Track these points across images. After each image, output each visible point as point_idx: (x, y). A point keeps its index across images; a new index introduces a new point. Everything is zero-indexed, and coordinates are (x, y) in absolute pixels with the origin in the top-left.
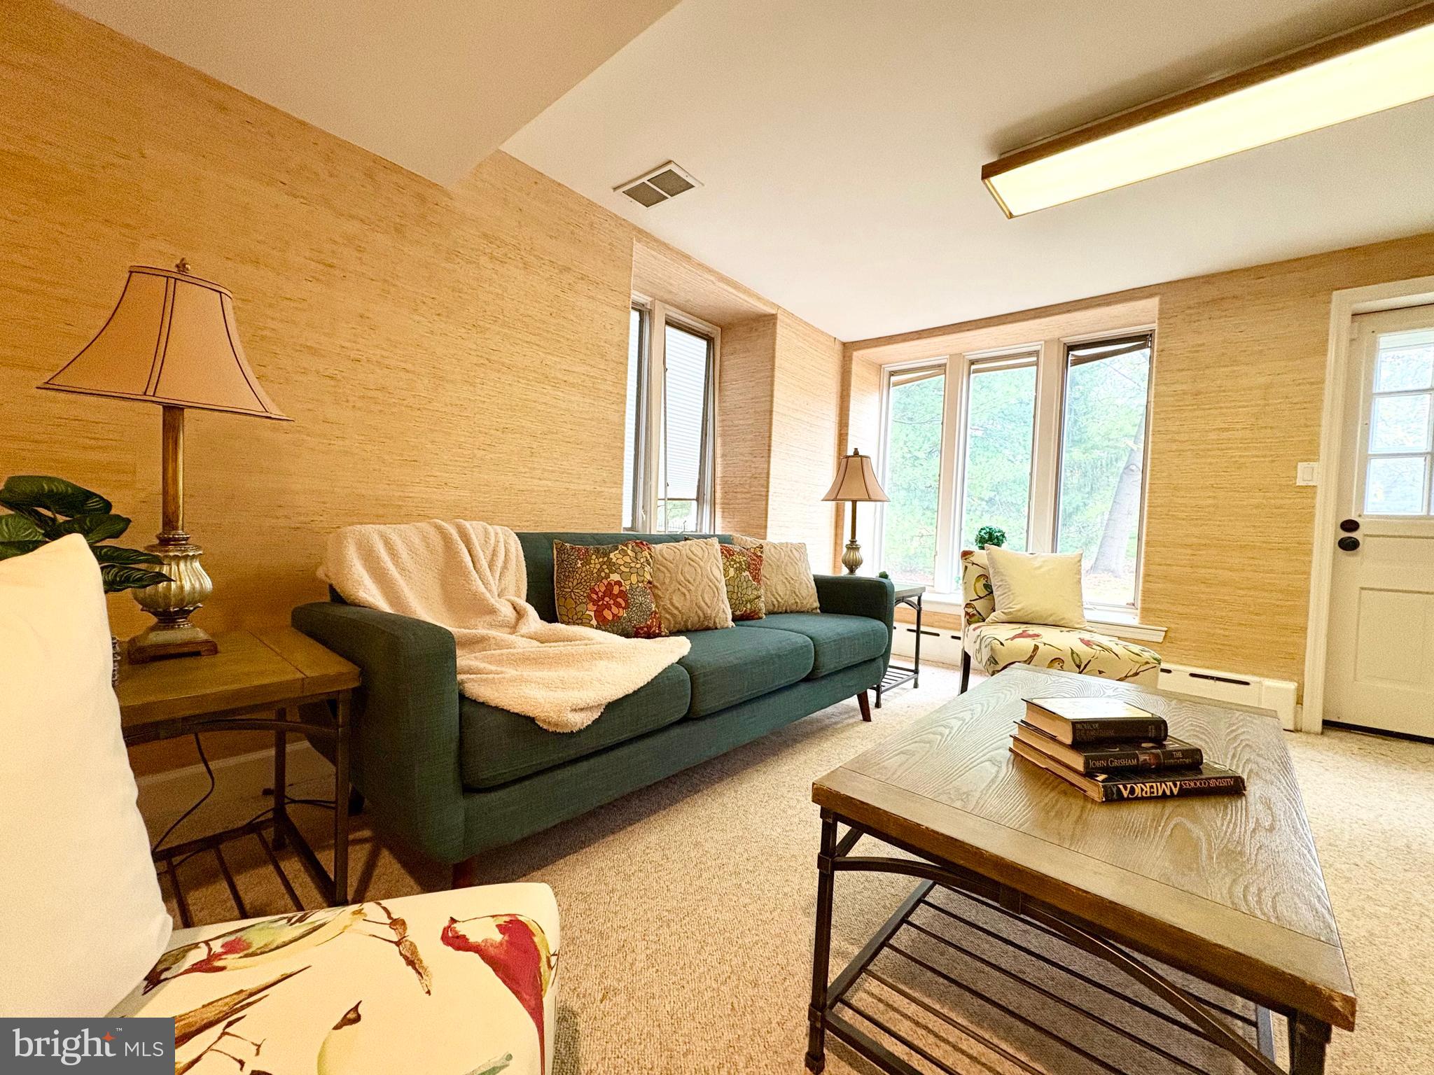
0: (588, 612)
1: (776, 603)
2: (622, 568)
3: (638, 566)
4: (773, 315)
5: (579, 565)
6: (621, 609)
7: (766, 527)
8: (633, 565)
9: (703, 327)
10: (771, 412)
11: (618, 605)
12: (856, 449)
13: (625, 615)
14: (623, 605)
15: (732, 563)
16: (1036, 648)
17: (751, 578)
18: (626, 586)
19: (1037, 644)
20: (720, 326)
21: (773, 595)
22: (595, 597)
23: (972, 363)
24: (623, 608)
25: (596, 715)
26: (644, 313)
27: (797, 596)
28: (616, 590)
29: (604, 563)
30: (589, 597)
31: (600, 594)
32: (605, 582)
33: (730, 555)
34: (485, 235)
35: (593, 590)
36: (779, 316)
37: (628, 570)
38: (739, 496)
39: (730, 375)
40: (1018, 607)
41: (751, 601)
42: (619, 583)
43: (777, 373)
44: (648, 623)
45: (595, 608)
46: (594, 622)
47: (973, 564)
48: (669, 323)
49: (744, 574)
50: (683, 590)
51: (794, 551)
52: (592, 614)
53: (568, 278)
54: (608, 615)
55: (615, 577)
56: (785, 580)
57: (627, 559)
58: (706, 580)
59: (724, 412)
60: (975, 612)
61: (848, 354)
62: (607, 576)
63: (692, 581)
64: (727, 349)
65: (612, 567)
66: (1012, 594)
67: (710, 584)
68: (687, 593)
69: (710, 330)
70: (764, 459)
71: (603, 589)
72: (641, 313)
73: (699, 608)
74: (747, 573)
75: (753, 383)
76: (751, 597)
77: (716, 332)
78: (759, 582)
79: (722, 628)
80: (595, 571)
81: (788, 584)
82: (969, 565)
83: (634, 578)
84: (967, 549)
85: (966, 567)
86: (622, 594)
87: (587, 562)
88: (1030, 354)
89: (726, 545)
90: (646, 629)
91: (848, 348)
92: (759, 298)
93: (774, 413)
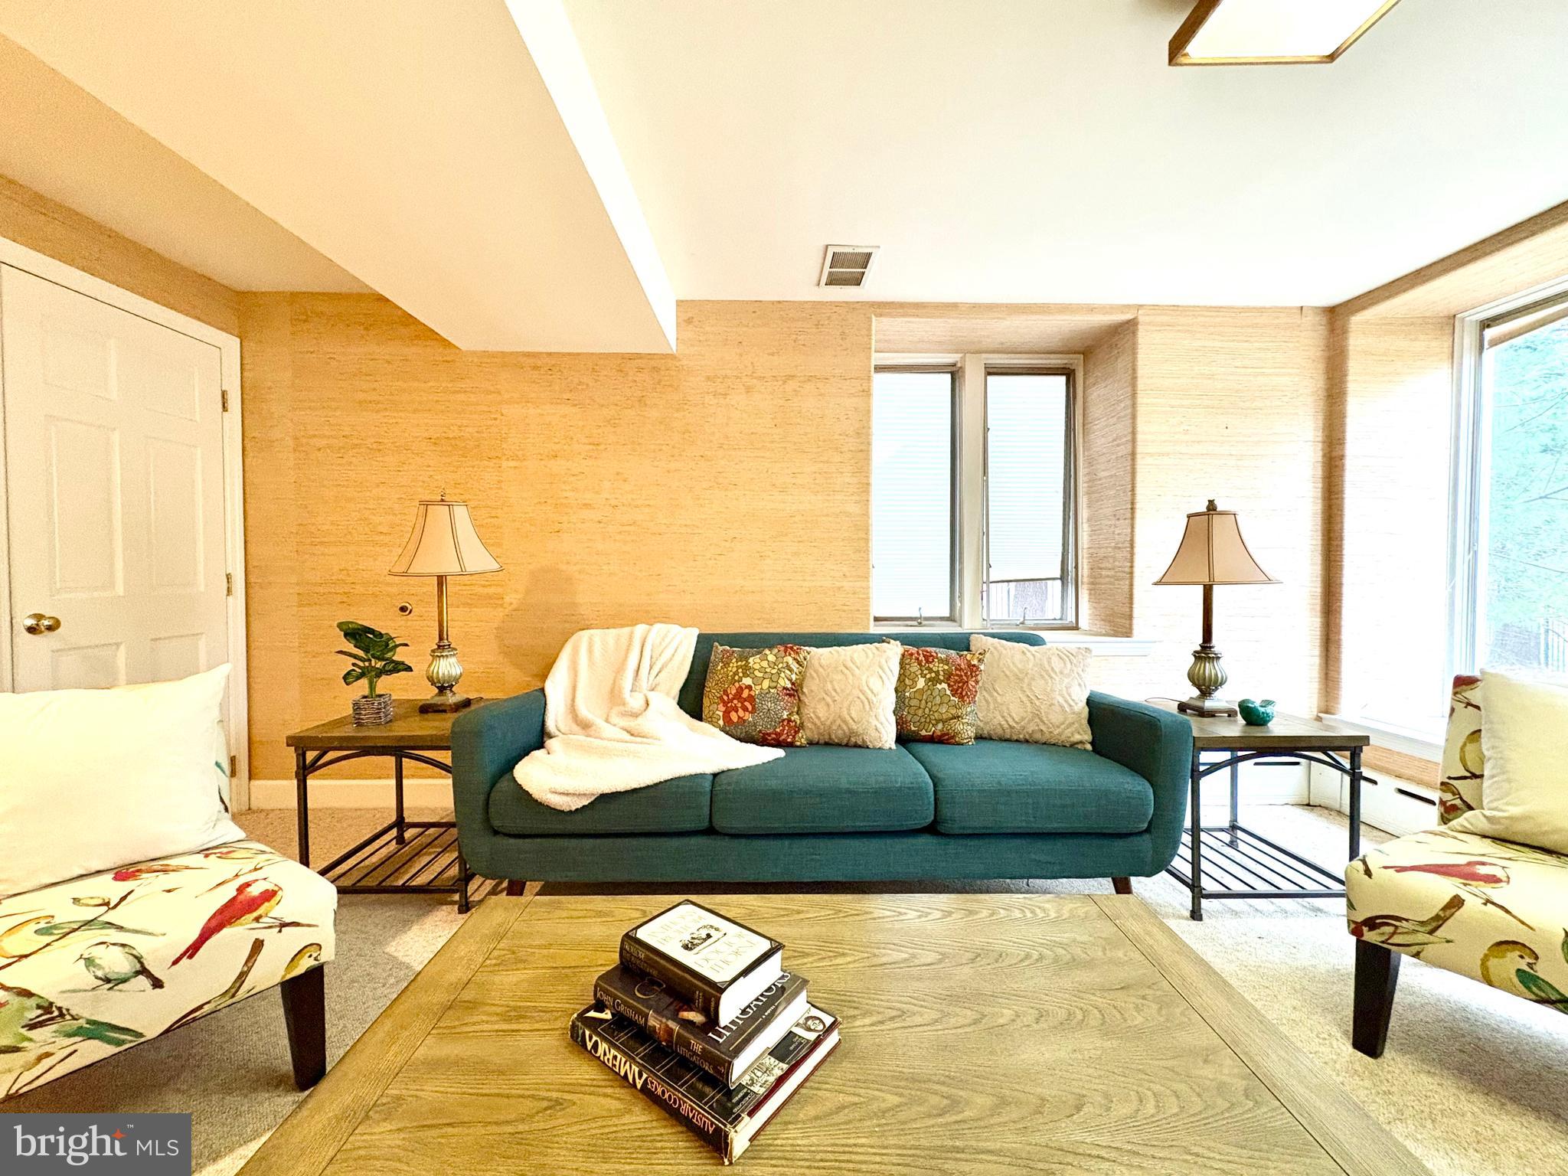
0: (718, 712)
1: (1006, 726)
2: (756, 673)
3: (774, 671)
5: (719, 668)
6: (747, 713)
8: (768, 670)
9: (1059, 361)
10: (1133, 454)
11: (745, 709)
12: (1211, 502)
13: (751, 719)
14: (750, 709)
15: (925, 672)
17: (948, 692)
18: (756, 690)
20: (1079, 353)
21: (1003, 717)
22: (725, 698)
24: (750, 712)
25: (586, 803)
26: (955, 373)
27: (1043, 721)
28: (745, 694)
29: (741, 666)
30: (721, 698)
31: (731, 696)
32: (737, 685)
33: (927, 662)
35: (725, 692)
36: (1141, 319)
37: (761, 675)
38: (1104, 573)
39: (1096, 410)
41: (944, 722)
42: (749, 687)
43: (1141, 399)
44: (778, 730)
45: (724, 709)
46: (721, 722)
47: (1469, 704)
48: (992, 371)
49: (938, 686)
50: (828, 699)
52: (721, 714)
53: (792, 385)
54: (734, 716)
55: (747, 681)
56: (1024, 699)
57: (765, 664)
58: (856, 692)
59: (1090, 463)
60: (1458, 802)
61: (1339, 323)
62: (740, 680)
63: (838, 690)
64: (1091, 380)
65: (747, 670)
67: (862, 697)
68: (831, 703)
69: (1066, 361)
70: (1127, 521)
71: (734, 691)
72: (953, 374)
73: (845, 722)
74: (945, 686)
75: (1115, 419)
76: (944, 716)
77: (1077, 362)
78: (961, 697)
79: (874, 748)
80: (731, 673)
81: (1029, 704)
82: (1460, 706)
83: (766, 684)
84: (1466, 673)
85: (1453, 710)
86: (751, 699)
87: (726, 665)
89: (928, 649)
90: (774, 736)
91: (1336, 317)
92: (1091, 309)
93: (1138, 456)
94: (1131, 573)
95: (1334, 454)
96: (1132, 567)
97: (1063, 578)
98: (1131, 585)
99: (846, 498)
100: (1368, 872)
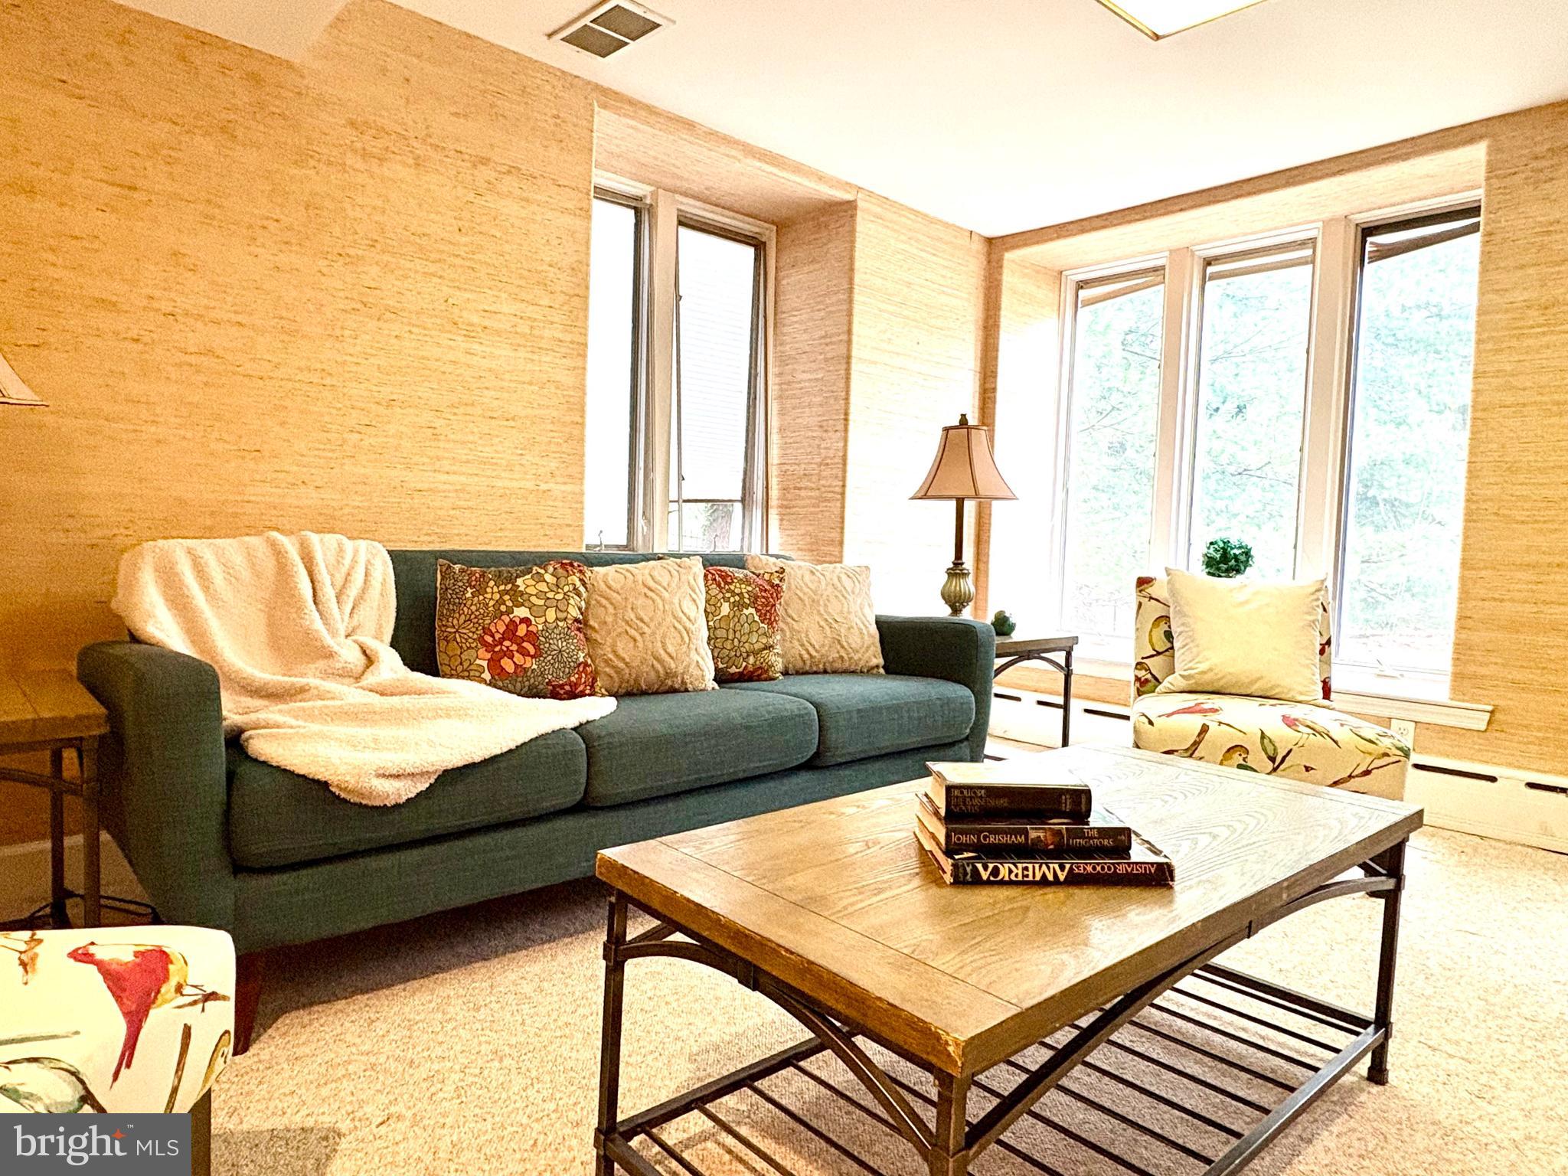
0: (478, 662)
1: (806, 656)
2: (533, 599)
3: (560, 596)
4: (849, 202)
5: (469, 595)
6: (528, 659)
7: (841, 543)
8: (550, 595)
9: (748, 227)
10: (849, 357)
11: (524, 653)
12: (963, 416)
13: (535, 667)
14: (532, 651)
15: (728, 595)
16: (1205, 729)
17: (757, 618)
18: (538, 625)
19: (1208, 723)
20: (773, 223)
21: (802, 645)
22: (489, 639)
23: (1208, 262)
24: (533, 657)
25: (423, 786)
26: (641, 211)
27: (843, 647)
28: (522, 630)
29: (507, 592)
30: (481, 640)
31: (498, 636)
32: (506, 619)
33: (726, 583)
34: (352, 124)
35: (487, 630)
36: (860, 204)
37: (541, 602)
38: (803, 493)
39: (790, 300)
40: (1203, 667)
41: (755, 653)
42: (526, 621)
43: (858, 297)
44: (573, 679)
45: (489, 656)
46: (487, 676)
47: (1152, 598)
48: (685, 222)
49: (745, 611)
50: (632, 632)
51: (844, 577)
52: (485, 664)
53: (486, 173)
54: (508, 665)
55: (521, 612)
56: (822, 623)
57: (543, 587)
58: (670, 619)
59: (782, 361)
60: (1149, 676)
61: (994, 257)
62: (509, 611)
63: (646, 619)
64: (786, 259)
65: (518, 597)
66: (1197, 646)
67: (677, 625)
68: (638, 637)
69: (757, 230)
70: (838, 434)
71: (502, 629)
72: (638, 212)
73: (657, 659)
74: (751, 610)
75: (822, 313)
76: (757, 646)
77: (770, 235)
78: (770, 624)
79: (695, 690)
80: (492, 603)
81: (827, 628)
82: (1145, 601)
83: (551, 615)
84: (1144, 575)
85: (1140, 604)
86: (532, 637)
87: (480, 591)
88: (1303, 244)
89: (722, 568)
90: (567, 688)
91: (995, 247)
92: (821, 178)
93: (854, 361)
94: (843, 494)
95: (988, 386)
96: (844, 486)
97: (745, 499)
98: (843, 507)
99: (557, 361)
100: (1151, 723)
